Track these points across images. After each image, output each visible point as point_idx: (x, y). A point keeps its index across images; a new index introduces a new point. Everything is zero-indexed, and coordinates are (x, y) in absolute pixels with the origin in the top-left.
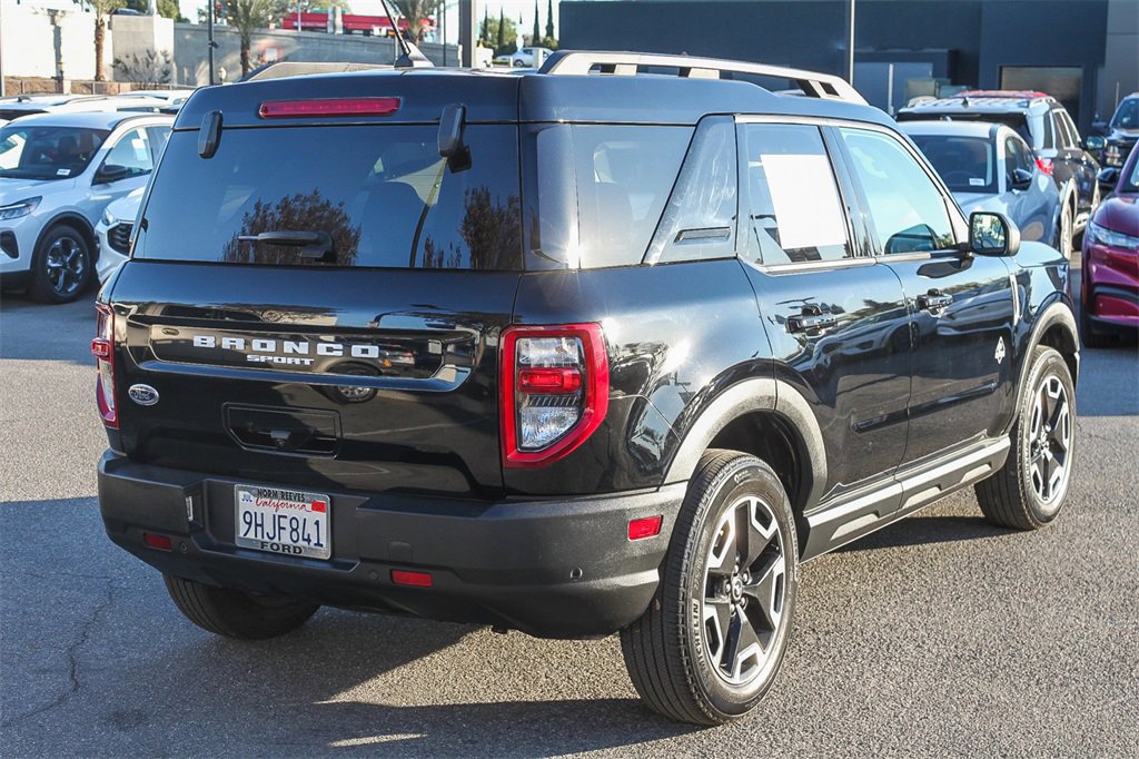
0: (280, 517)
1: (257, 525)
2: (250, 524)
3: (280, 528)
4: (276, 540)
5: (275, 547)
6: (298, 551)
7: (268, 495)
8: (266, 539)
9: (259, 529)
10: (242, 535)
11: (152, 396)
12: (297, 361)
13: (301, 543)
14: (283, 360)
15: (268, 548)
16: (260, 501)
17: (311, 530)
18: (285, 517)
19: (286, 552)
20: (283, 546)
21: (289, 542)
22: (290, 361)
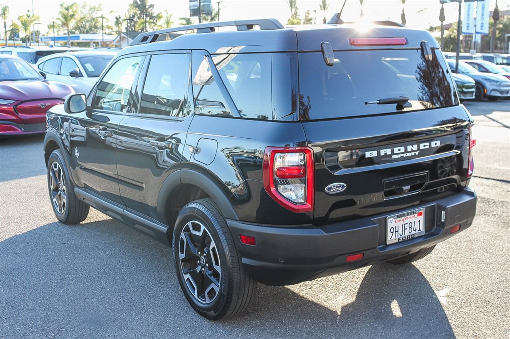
0: (405, 224)
2: (393, 232)
3: (405, 229)
4: (403, 235)
5: (404, 238)
6: (413, 236)
7: (402, 216)
8: (399, 236)
9: (397, 233)
10: (390, 238)
11: (343, 187)
12: (413, 154)
13: (413, 232)
14: (408, 154)
15: (401, 240)
16: (397, 220)
17: (417, 225)
19: (409, 238)
20: (407, 236)
21: (409, 234)
22: (410, 154)
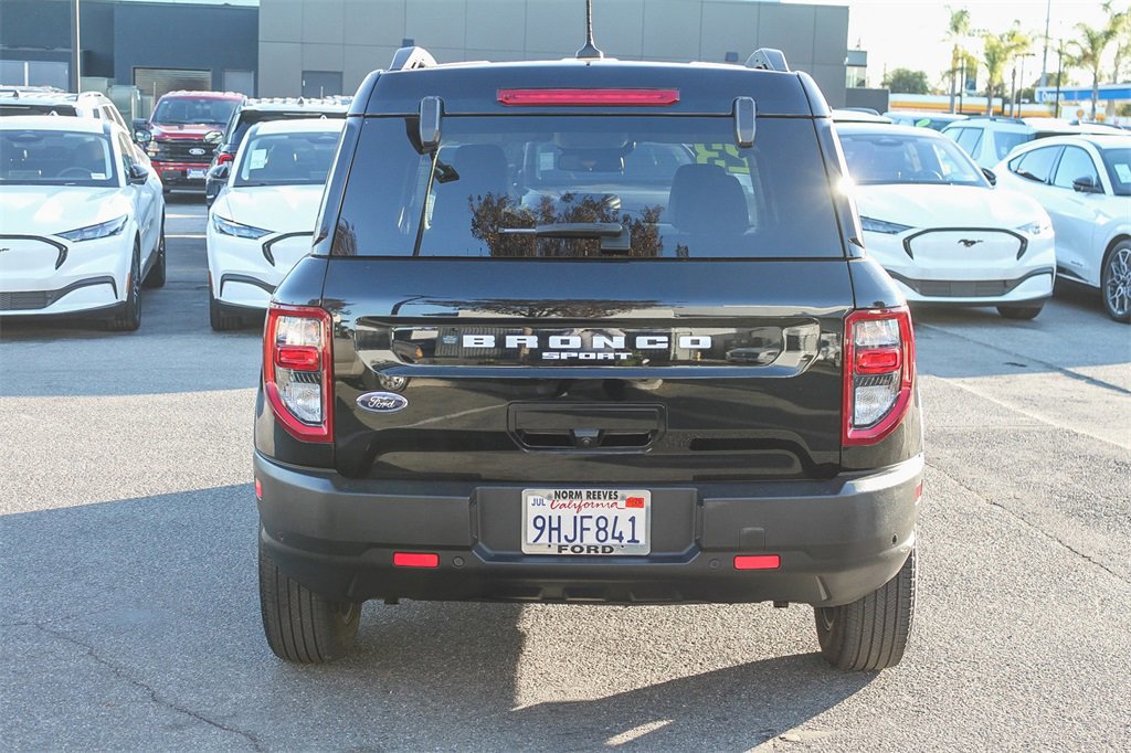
0: (582, 518)
1: (551, 529)
2: (542, 529)
3: (582, 529)
4: (578, 542)
5: (577, 549)
6: (608, 549)
7: (570, 497)
8: (563, 542)
9: (555, 533)
10: (530, 540)
11: (399, 403)
12: (611, 356)
13: (610, 541)
14: (592, 356)
15: (568, 552)
16: (555, 504)
17: (624, 527)
18: (591, 517)
19: (593, 553)
20: (589, 547)
21: (596, 542)
22: (601, 356)
